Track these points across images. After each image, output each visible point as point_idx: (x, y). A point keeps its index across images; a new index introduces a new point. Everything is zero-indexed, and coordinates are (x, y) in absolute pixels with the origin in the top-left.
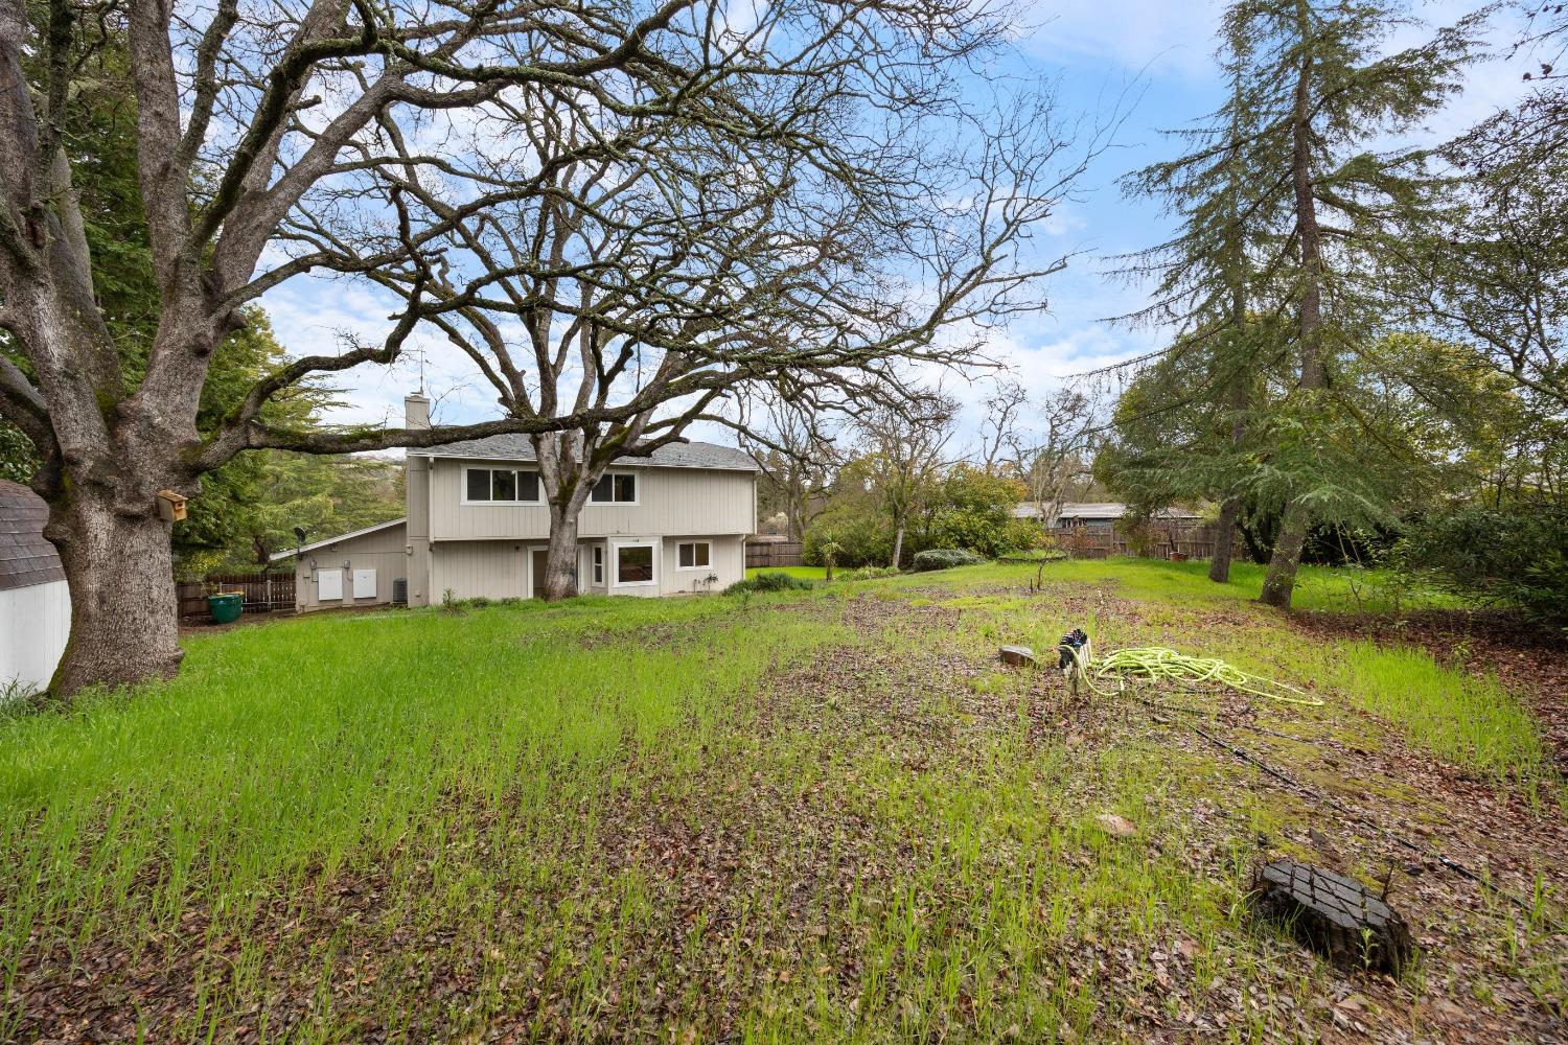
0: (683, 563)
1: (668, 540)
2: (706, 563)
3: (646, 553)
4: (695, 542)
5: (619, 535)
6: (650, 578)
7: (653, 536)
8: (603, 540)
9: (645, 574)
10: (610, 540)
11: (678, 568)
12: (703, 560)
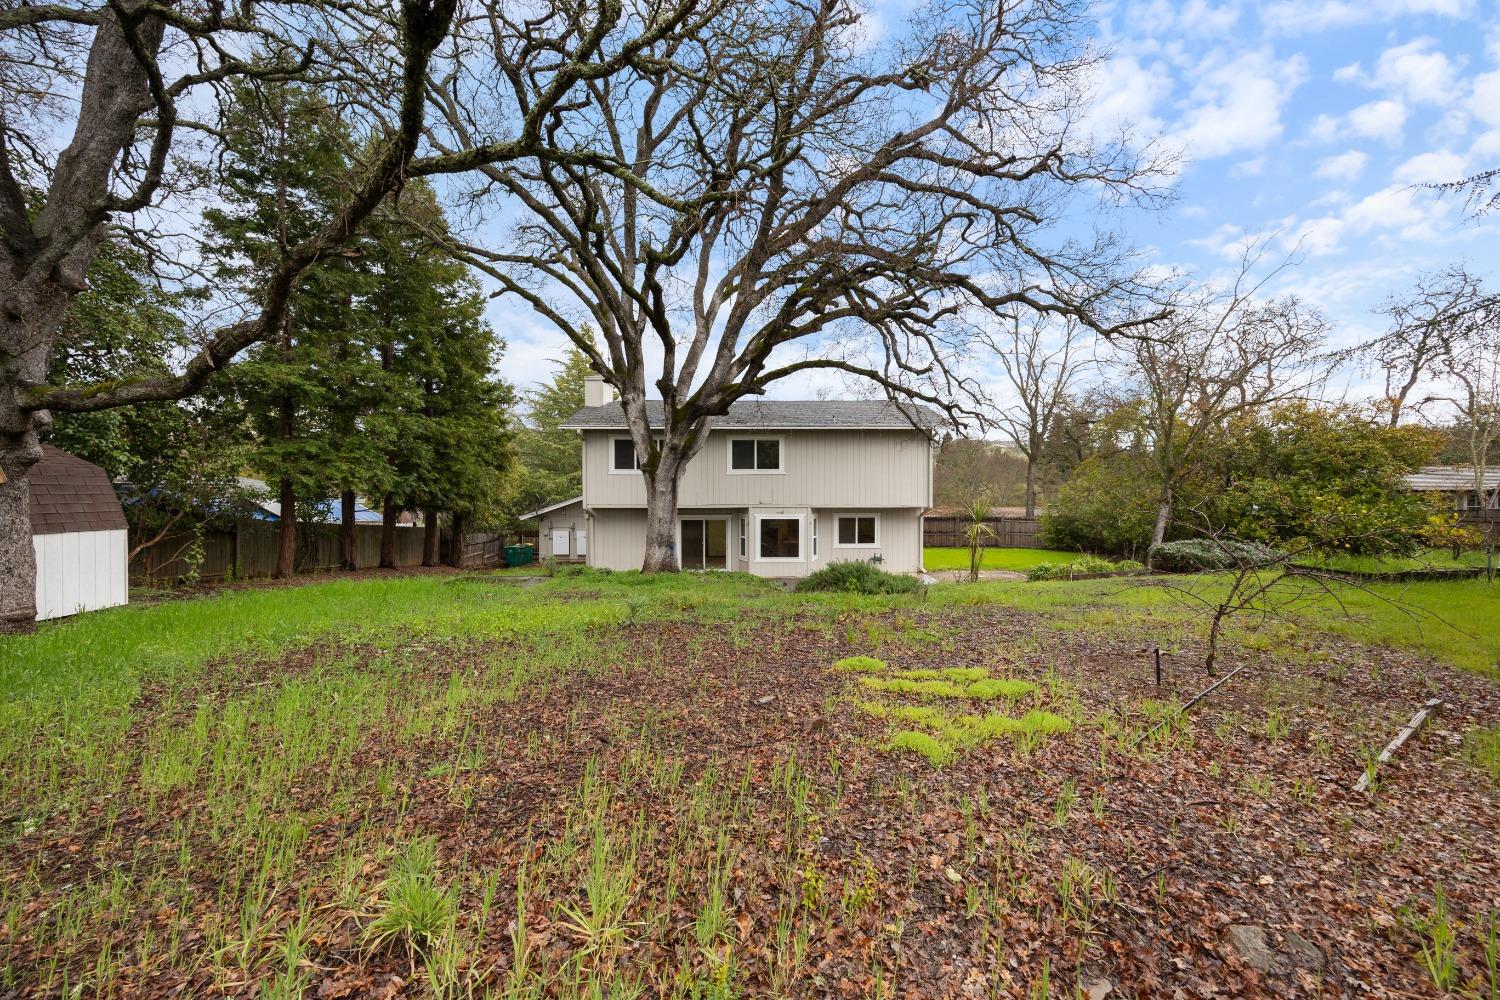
0: (842, 540)
1: (821, 513)
2: (871, 539)
3: (793, 525)
4: (857, 516)
5: (761, 506)
6: (796, 554)
7: (800, 507)
8: (745, 511)
9: (792, 551)
10: (751, 511)
11: (836, 544)
12: (867, 536)
